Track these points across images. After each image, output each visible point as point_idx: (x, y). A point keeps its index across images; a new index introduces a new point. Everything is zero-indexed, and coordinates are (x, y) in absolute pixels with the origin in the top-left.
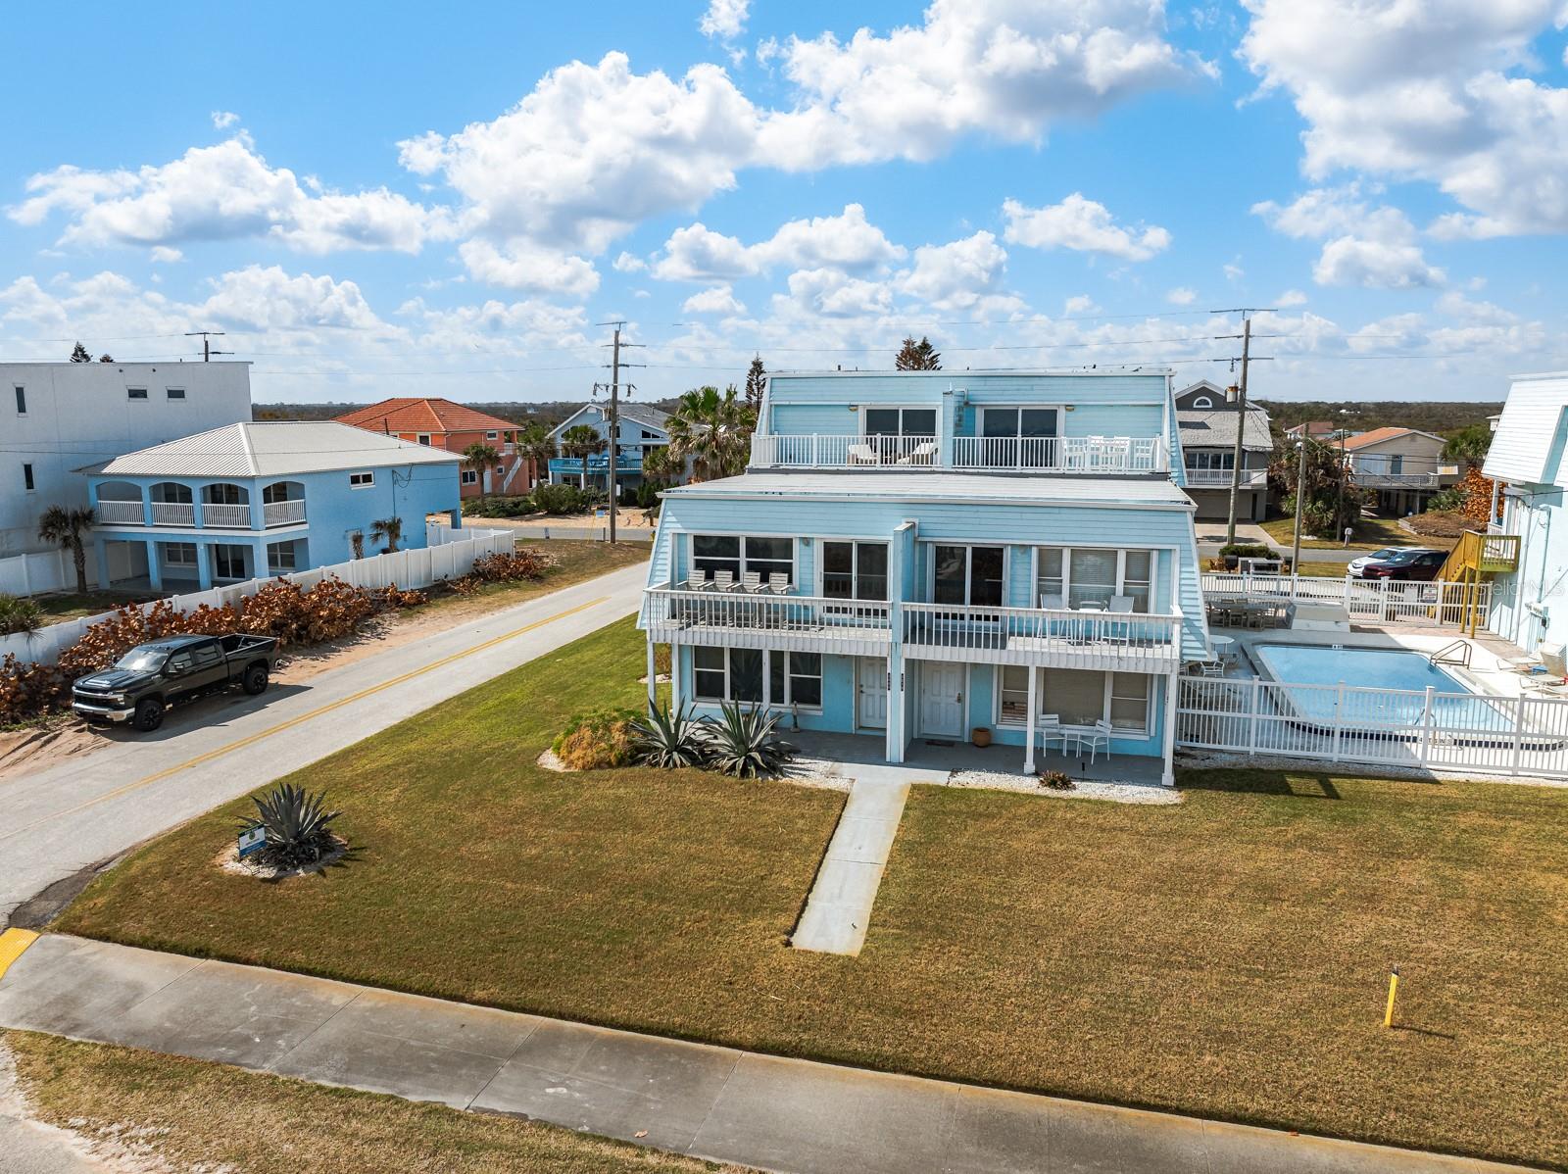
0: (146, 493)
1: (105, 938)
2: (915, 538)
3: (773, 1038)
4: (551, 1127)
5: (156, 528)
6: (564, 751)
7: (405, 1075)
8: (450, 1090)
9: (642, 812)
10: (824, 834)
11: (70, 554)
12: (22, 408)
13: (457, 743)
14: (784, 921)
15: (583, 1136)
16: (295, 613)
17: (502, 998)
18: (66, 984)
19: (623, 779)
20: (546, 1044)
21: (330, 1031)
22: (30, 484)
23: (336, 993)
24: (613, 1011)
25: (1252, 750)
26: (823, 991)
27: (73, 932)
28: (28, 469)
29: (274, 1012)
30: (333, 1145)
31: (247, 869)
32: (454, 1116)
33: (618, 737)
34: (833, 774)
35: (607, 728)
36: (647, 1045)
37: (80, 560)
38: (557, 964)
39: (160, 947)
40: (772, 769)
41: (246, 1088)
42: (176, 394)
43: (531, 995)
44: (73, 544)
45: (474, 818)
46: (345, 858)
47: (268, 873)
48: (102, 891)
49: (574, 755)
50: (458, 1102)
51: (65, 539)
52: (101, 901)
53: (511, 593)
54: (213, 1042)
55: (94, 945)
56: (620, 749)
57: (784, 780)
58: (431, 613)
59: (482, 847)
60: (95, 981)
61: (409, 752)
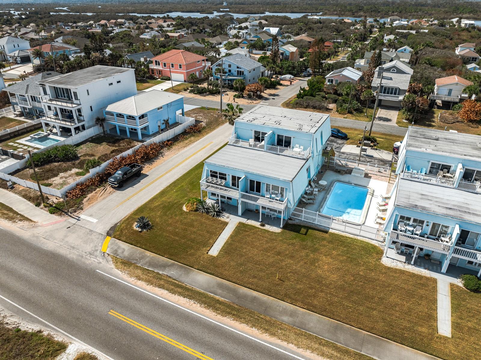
0: (115, 115)
1: (119, 240)
2: (246, 178)
3: (199, 269)
4: (170, 277)
5: (118, 123)
6: (187, 207)
7: (155, 268)
8: (160, 270)
9: (195, 223)
10: (221, 232)
11: (102, 127)
12: (88, 94)
13: (171, 199)
14: (208, 249)
15: (173, 279)
16: (146, 154)
17: (168, 257)
18: (116, 248)
19: (194, 215)
20: (173, 265)
21: (147, 260)
22: (92, 110)
23: (148, 253)
24: (181, 261)
25: (303, 219)
26: (209, 262)
27: (115, 238)
28: (91, 107)
29: (141, 256)
30: (146, 277)
31: (137, 229)
32: (160, 274)
33: (195, 206)
34: (228, 217)
35: (194, 204)
36: (185, 267)
37: (103, 128)
38: (176, 252)
39: (126, 242)
40: (218, 215)
41: (137, 267)
42: (119, 82)
43: (172, 257)
44: (102, 125)
45: (170, 221)
46: (151, 228)
47: (140, 230)
48: (118, 231)
49: (188, 208)
50: (161, 272)
51: (100, 125)
52: (118, 233)
53: (192, 138)
54: (133, 259)
55: (118, 241)
56: (195, 208)
57: (219, 218)
58: (174, 147)
59: (170, 228)
60: (119, 247)
61: (163, 201)
